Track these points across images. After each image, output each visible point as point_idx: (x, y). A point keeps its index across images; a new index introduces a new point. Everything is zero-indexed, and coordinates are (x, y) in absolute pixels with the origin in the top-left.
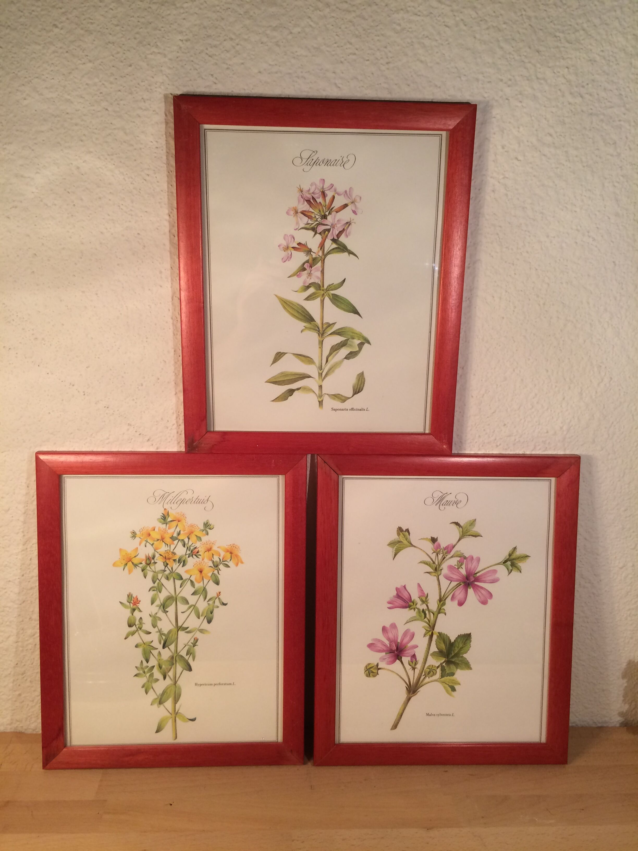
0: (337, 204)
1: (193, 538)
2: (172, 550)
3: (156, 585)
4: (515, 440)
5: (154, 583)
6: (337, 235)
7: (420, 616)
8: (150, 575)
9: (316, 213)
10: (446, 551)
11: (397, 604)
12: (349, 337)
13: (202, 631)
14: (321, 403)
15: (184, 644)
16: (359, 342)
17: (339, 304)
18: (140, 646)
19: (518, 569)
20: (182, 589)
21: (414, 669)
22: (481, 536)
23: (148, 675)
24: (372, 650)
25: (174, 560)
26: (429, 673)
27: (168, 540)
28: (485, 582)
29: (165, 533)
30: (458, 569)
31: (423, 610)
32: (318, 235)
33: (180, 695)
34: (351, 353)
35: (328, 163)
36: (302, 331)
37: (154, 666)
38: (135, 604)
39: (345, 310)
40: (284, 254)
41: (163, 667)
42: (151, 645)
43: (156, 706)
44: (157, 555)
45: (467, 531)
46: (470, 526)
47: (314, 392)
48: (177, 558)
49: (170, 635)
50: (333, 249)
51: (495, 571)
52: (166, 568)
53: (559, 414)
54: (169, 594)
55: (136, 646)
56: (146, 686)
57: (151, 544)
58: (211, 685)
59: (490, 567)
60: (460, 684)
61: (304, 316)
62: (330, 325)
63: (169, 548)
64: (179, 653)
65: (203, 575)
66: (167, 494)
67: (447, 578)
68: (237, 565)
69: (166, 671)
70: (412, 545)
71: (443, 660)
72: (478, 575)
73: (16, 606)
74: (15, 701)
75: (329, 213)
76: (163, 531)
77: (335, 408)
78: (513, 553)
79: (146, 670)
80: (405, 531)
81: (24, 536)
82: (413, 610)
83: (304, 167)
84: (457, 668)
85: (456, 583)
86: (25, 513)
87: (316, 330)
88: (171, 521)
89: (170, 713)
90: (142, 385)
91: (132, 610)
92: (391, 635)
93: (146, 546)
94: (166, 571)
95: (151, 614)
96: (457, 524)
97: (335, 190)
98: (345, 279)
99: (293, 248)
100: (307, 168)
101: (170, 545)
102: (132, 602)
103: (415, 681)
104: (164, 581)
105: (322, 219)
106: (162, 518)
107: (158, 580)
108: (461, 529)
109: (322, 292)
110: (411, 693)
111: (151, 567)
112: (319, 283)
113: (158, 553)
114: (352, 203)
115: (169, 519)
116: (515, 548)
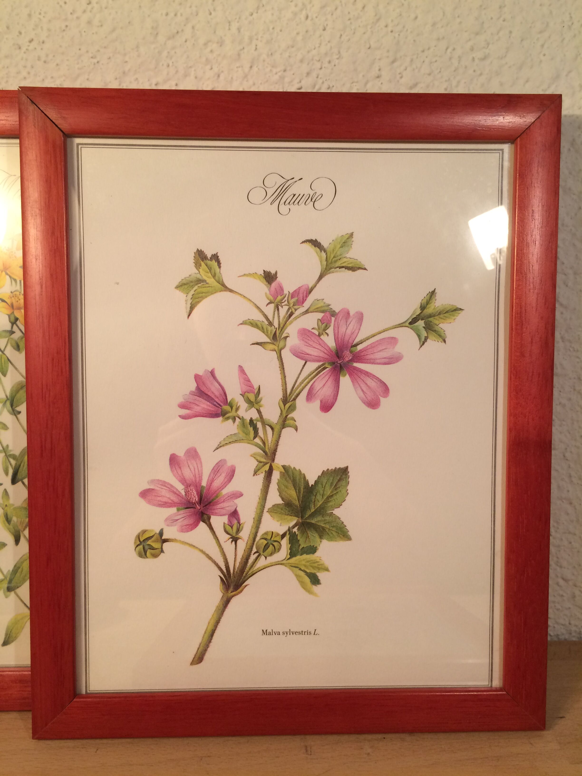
7: (247, 434)
10: (294, 300)
11: (197, 409)
19: (440, 336)
21: (235, 540)
22: (365, 269)
24: (149, 502)
26: (266, 547)
28: (373, 362)
30: (319, 335)
31: (251, 421)
45: (337, 258)
46: (342, 247)
51: (393, 341)
59: (384, 331)
60: (327, 570)
67: (298, 354)
70: (225, 288)
71: (293, 521)
72: (359, 347)
80: (211, 259)
82: (230, 421)
84: (321, 537)
85: (316, 365)
92: (188, 474)
96: (315, 243)
103: (237, 565)
108: (324, 255)
110: (231, 589)
116: (433, 293)
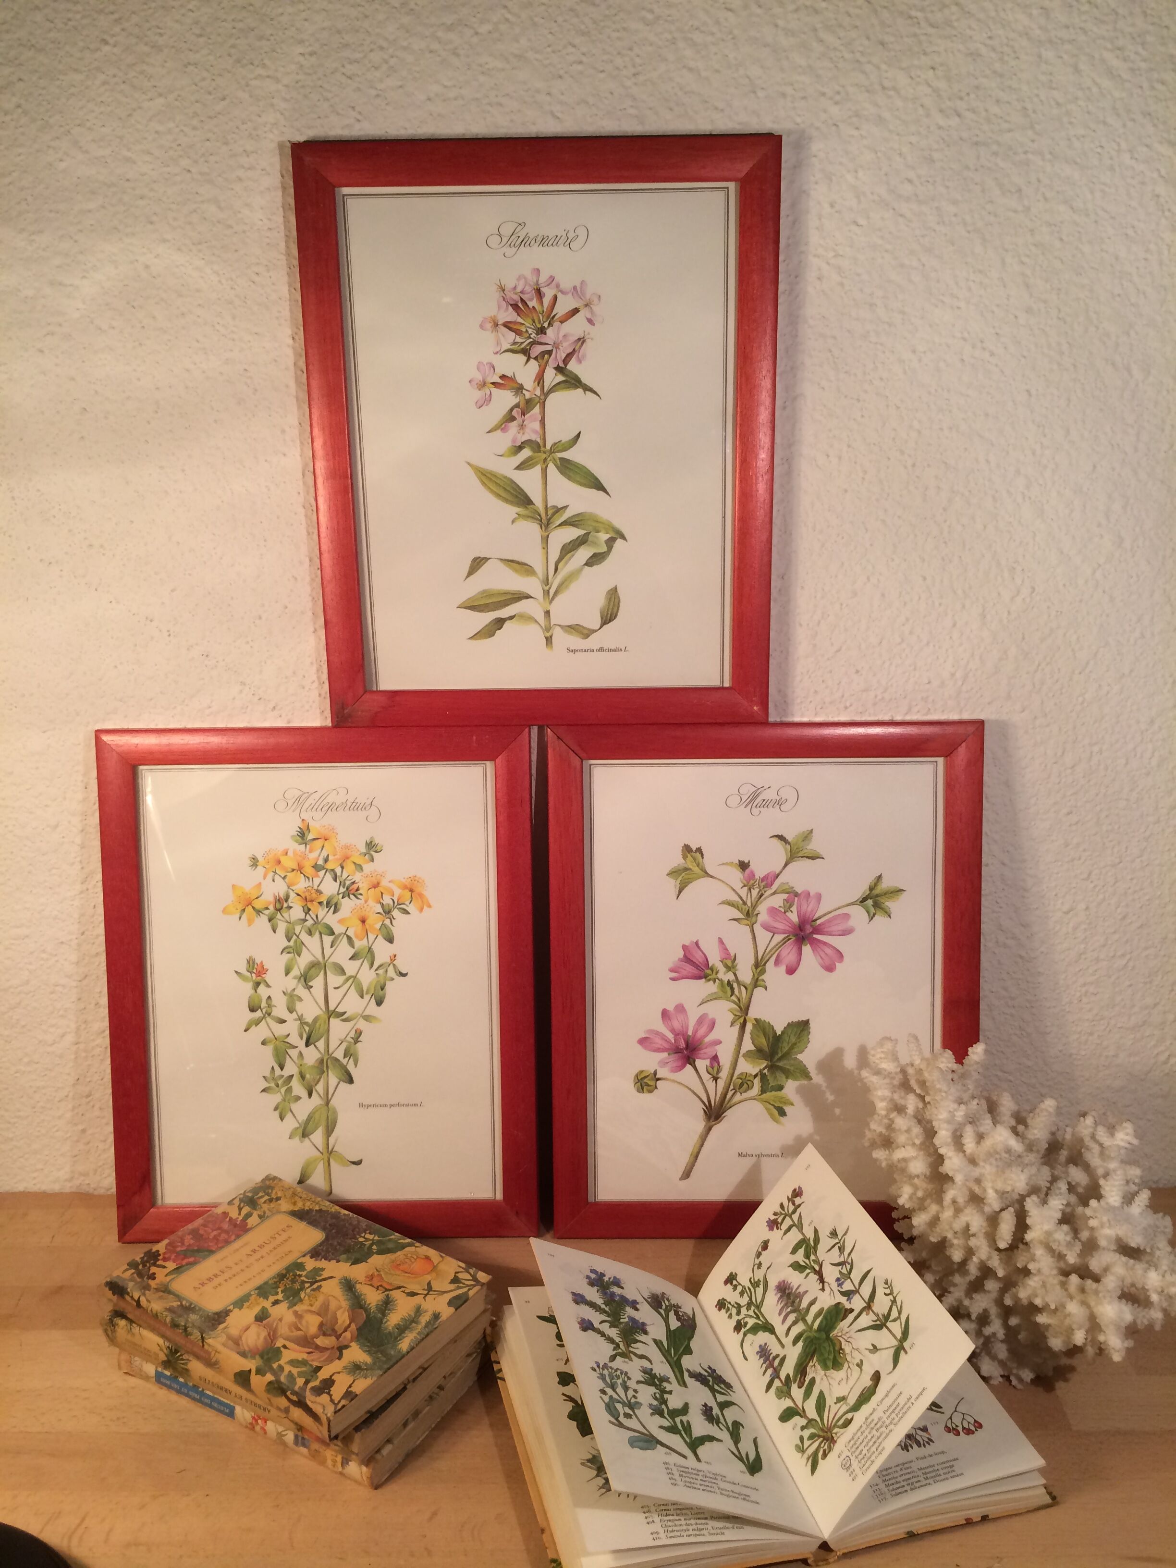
0: (561, 309)
1: (349, 867)
2: (315, 887)
3: (292, 943)
4: (876, 696)
5: (289, 940)
6: (564, 361)
7: (725, 992)
8: (282, 927)
9: (528, 325)
10: (764, 883)
11: (684, 973)
12: (591, 528)
13: (367, 1018)
14: (549, 640)
15: (340, 1040)
16: (607, 536)
17: (571, 474)
18: (270, 1042)
19: (886, 912)
20: (335, 950)
21: (716, 1079)
22: (823, 858)
23: (283, 1090)
24: (646, 1048)
25: (320, 903)
26: (741, 1085)
27: (309, 870)
28: (830, 934)
29: (304, 859)
30: (785, 912)
31: (729, 982)
32: (533, 362)
33: (335, 1123)
34: (595, 555)
35: (543, 241)
36: (513, 522)
37: (293, 1075)
38: (259, 974)
39: (581, 484)
40: (478, 394)
41: (308, 1076)
42: (286, 1040)
43: (297, 1139)
44: (292, 895)
45: (799, 850)
46: (803, 841)
47: (536, 621)
48: (324, 899)
49: (317, 1025)
50: (558, 384)
51: (847, 916)
52: (308, 917)
53: (947, 650)
54: (313, 959)
55: (264, 1043)
56: (280, 1107)
57: (283, 876)
58: (386, 1106)
59: (839, 908)
60: (792, 1104)
61: (517, 497)
62: (558, 510)
63: (310, 884)
64: (332, 1055)
65: (367, 926)
66: (306, 795)
67: (767, 927)
68: (421, 910)
69: (312, 1083)
70: (707, 874)
71: (764, 1064)
72: (818, 922)
73: (75, 984)
74: (78, 1141)
75: (550, 325)
76: (300, 856)
77: (572, 648)
78: (876, 885)
79: (280, 1082)
80: (696, 852)
81: (82, 868)
82: (711, 982)
83: (504, 250)
84: (787, 1078)
85: (783, 936)
86: (82, 831)
87: (537, 519)
88: (314, 839)
89: (321, 1152)
90: (260, 618)
91: (255, 984)
92: (677, 1025)
93: (274, 881)
94: (307, 921)
95: (285, 991)
96: (781, 838)
97: (558, 286)
98: (579, 433)
99: (493, 383)
100: (510, 251)
101: (313, 879)
102: (255, 971)
103: (718, 1099)
104: (304, 937)
105: (537, 334)
106: (299, 834)
107: (294, 936)
108: (788, 847)
109: (544, 456)
110: (713, 1119)
111: (283, 914)
112: (538, 440)
113: (293, 891)
114: (586, 305)
115: (310, 836)
116: (879, 878)
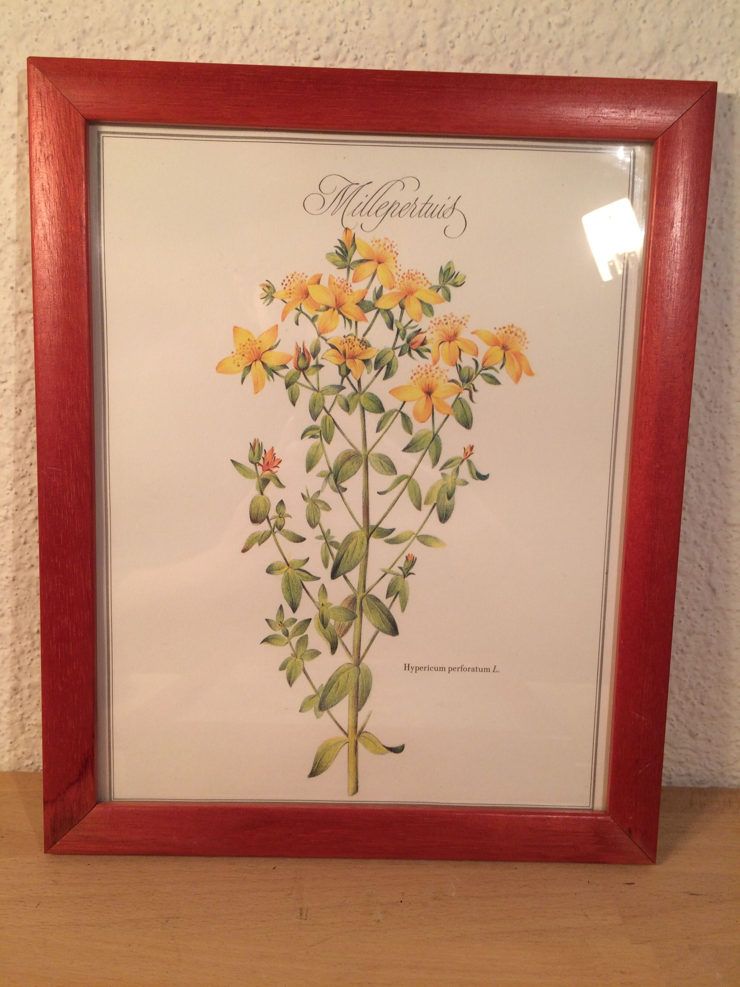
1: (414, 307)
2: (360, 336)
3: (319, 422)
5: (315, 418)
8: (305, 396)
13: (425, 540)
15: (383, 570)
18: (279, 569)
20: (382, 436)
23: (294, 640)
25: (366, 362)
27: (352, 309)
29: (345, 291)
33: (368, 692)
37: (311, 619)
38: (267, 466)
41: (332, 622)
42: (303, 568)
43: (311, 713)
44: (324, 347)
48: (372, 355)
49: (351, 547)
52: (346, 383)
54: (350, 447)
55: (270, 570)
56: (289, 664)
57: (311, 316)
58: (442, 669)
64: (368, 592)
65: (434, 401)
66: (355, 187)
68: (517, 379)
69: (338, 632)
76: (339, 287)
79: (290, 629)
88: (361, 261)
89: (345, 733)
91: (261, 482)
93: (297, 323)
94: (344, 388)
95: (305, 494)
101: (356, 323)
102: (261, 462)
104: (338, 413)
106: (339, 251)
107: (323, 411)
111: (308, 377)
113: (326, 340)
115: (356, 257)
